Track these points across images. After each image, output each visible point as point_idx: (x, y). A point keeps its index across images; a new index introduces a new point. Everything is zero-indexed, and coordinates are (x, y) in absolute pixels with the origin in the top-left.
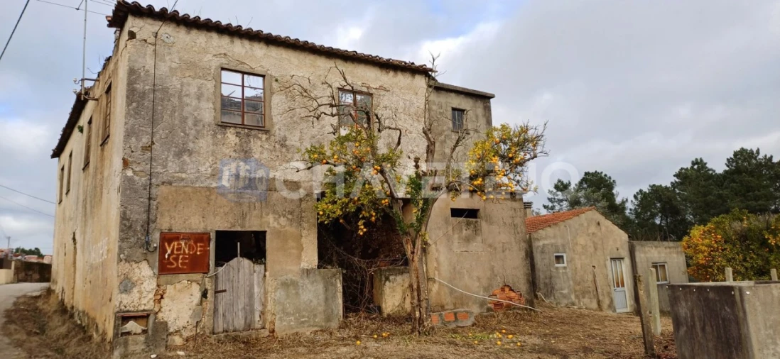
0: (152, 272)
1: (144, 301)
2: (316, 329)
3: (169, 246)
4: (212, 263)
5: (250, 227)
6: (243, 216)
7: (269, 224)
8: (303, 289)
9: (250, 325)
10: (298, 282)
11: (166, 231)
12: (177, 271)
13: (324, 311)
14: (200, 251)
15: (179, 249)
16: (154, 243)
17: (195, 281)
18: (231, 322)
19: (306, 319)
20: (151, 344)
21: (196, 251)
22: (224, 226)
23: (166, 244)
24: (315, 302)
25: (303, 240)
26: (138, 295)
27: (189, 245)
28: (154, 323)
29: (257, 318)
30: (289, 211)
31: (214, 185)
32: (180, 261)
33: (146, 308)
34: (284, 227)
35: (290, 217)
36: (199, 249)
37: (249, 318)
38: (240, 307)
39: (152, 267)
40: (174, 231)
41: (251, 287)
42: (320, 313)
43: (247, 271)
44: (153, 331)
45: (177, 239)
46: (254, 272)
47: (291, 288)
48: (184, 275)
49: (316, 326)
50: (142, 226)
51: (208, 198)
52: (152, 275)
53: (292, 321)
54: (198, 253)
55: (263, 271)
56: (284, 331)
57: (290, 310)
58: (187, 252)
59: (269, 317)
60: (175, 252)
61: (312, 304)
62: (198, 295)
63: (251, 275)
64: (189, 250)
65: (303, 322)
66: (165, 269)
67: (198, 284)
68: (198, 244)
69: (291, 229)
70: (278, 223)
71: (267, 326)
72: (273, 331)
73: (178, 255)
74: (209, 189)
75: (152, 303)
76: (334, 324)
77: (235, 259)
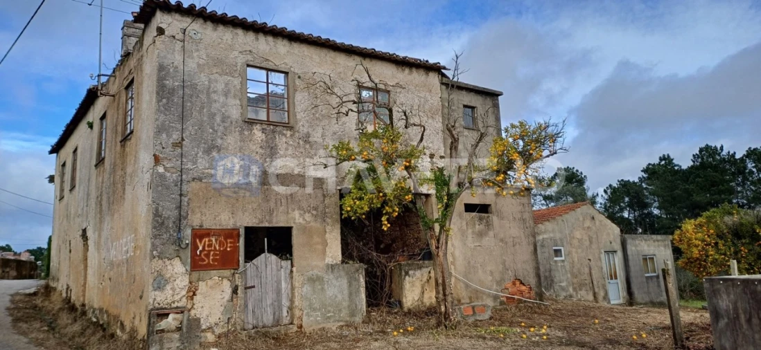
0: (184, 269)
1: (177, 298)
2: (342, 323)
3: (201, 242)
4: (242, 259)
5: (277, 223)
6: (271, 212)
7: (295, 219)
8: (328, 284)
9: (278, 321)
10: (323, 278)
11: (197, 227)
12: (209, 267)
13: (349, 306)
14: (230, 247)
15: (210, 246)
16: (186, 239)
17: (226, 277)
18: (260, 317)
19: (332, 314)
20: (185, 341)
21: (226, 247)
22: (252, 222)
23: (198, 240)
24: (340, 297)
25: (327, 235)
26: (171, 292)
27: (220, 242)
28: (188, 320)
29: (285, 314)
30: (313, 207)
32: (211, 258)
33: (179, 305)
34: (310, 222)
35: (314, 212)
36: (229, 245)
37: (277, 313)
38: (268, 303)
39: (184, 264)
40: (205, 227)
41: (279, 282)
42: (344, 308)
43: (274, 266)
44: (187, 327)
45: (208, 235)
46: (281, 268)
47: (317, 283)
48: (215, 271)
49: (342, 321)
50: (174, 222)
52: (184, 272)
53: (318, 316)
54: (228, 249)
55: (289, 266)
56: (311, 326)
57: (317, 306)
58: (217, 248)
59: (297, 313)
60: (206, 249)
61: (337, 299)
62: (228, 291)
63: (278, 270)
64: (220, 246)
65: (329, 318)
66: (197, 265)
67: (229, 280)
68: (229, 241)
69: (316, 225)
70: (304, 219)
71: (295, 322)
72: (301, 327)
73: (209, 251)
75: (184, 299)
76: (358, 319)
77: (263, 255)
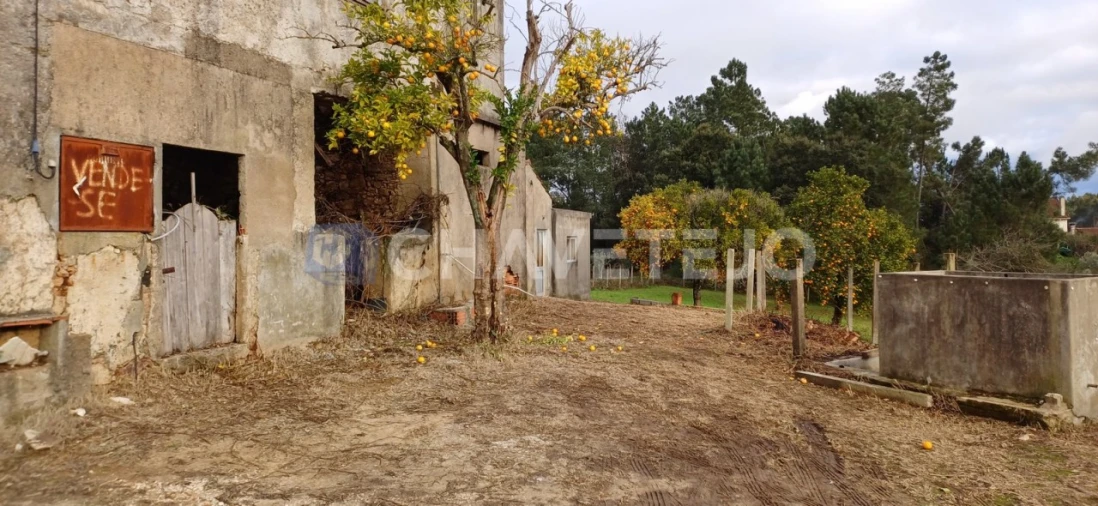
0: (46, 225)
1: (32, 291)
2: (313, 339)
3: (79, 166)
4: (158, 210)
5: (218, 144)
6: (208, 119)
7: (248, 141)
8: (296, 269)
9: (214, 338)
10: (289, 257)
11: (72, 133)
12: (94, 225)
13: (324, 308)
14: (137, 184)
15: (98, 177)
16: (50, 157)
17: (128, 248)
18: (184, 330)
19: (300, 323)
20: (62, 386)
21: (130, 186)
22: (178, 138)
23: (73, 163)
24: (312, 292)
25: (296, 178)
26: (17, 277)
27: (118, 170)
28: (67, 339)
29: (225, 325)
30: (277, 121)
31: (156, 44)
32: (101, 204)
33: (37, 306)
34: (270, 152)
35: (278, 131)
36: (134, 180)
37: (212, 322)
38: (198, 304)
39: (45, 213)
40: (86, 134)
41: (216, 265)
42: (318, 312)
43: (208, 231)
44: (65, 356)
45: (94, 153)
46: (220, 234)
47: (280, 266)
48: (108, 235)
49: (313, 334)
50: (21, 114)
51: (148, 67)
52: (47, 232)
53: (281, 327)
54: (134, 189)
55: (234, 232)
56: (271, 345)
57: (279, 308)
58: (113, 184)
59: (249, 322)
60: (91, 183)
61: (307, 296)
62: (135, 278)
63: (216, 239)
64: (117, 180)
65: (295, 329)
66: (72, 218)
67: (135, 254)
68: (134, 170)
69: (279, 156)
70: (261, 141)
71: (247, 338)
72: (254, 347)
73: (97, 190)
74: (149, 51)
75: (48, 295)
76: (335, 330)
77: (188, 206)
